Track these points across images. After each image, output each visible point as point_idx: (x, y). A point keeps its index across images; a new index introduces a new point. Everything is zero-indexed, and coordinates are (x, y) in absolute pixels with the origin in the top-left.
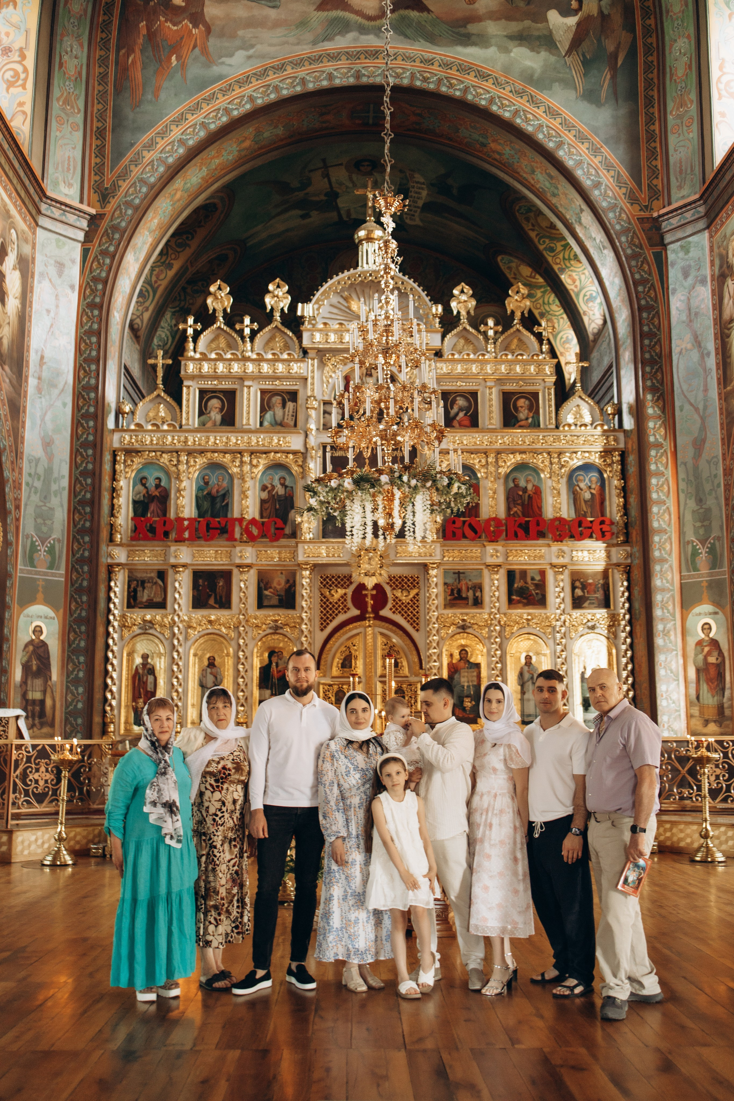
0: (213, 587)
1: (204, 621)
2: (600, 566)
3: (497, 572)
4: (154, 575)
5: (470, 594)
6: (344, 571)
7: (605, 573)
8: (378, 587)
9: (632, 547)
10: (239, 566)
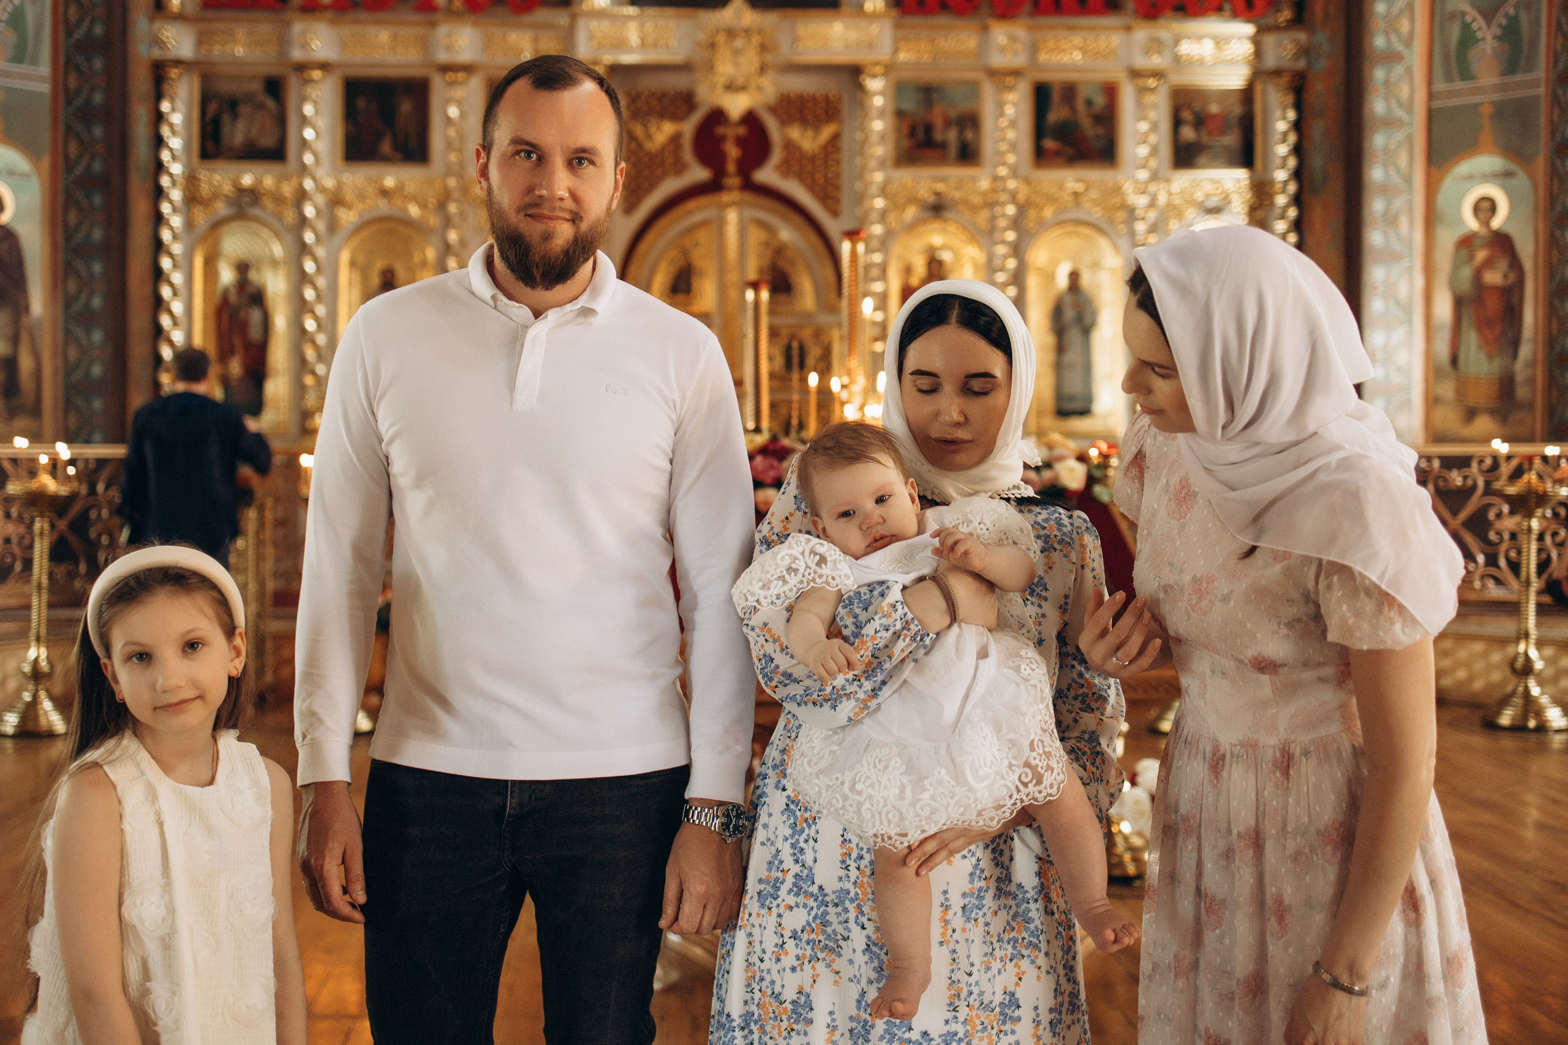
0: (388, 115)
1: (371, 190)
2: (1235, 78)
3: (1011, 88)
4: (256, 87)
5: (952, 136)
6: (675, 82)
7: (1247, 95)
8: (750, 119)
9: (1311, 30)
10: (446, 68)
